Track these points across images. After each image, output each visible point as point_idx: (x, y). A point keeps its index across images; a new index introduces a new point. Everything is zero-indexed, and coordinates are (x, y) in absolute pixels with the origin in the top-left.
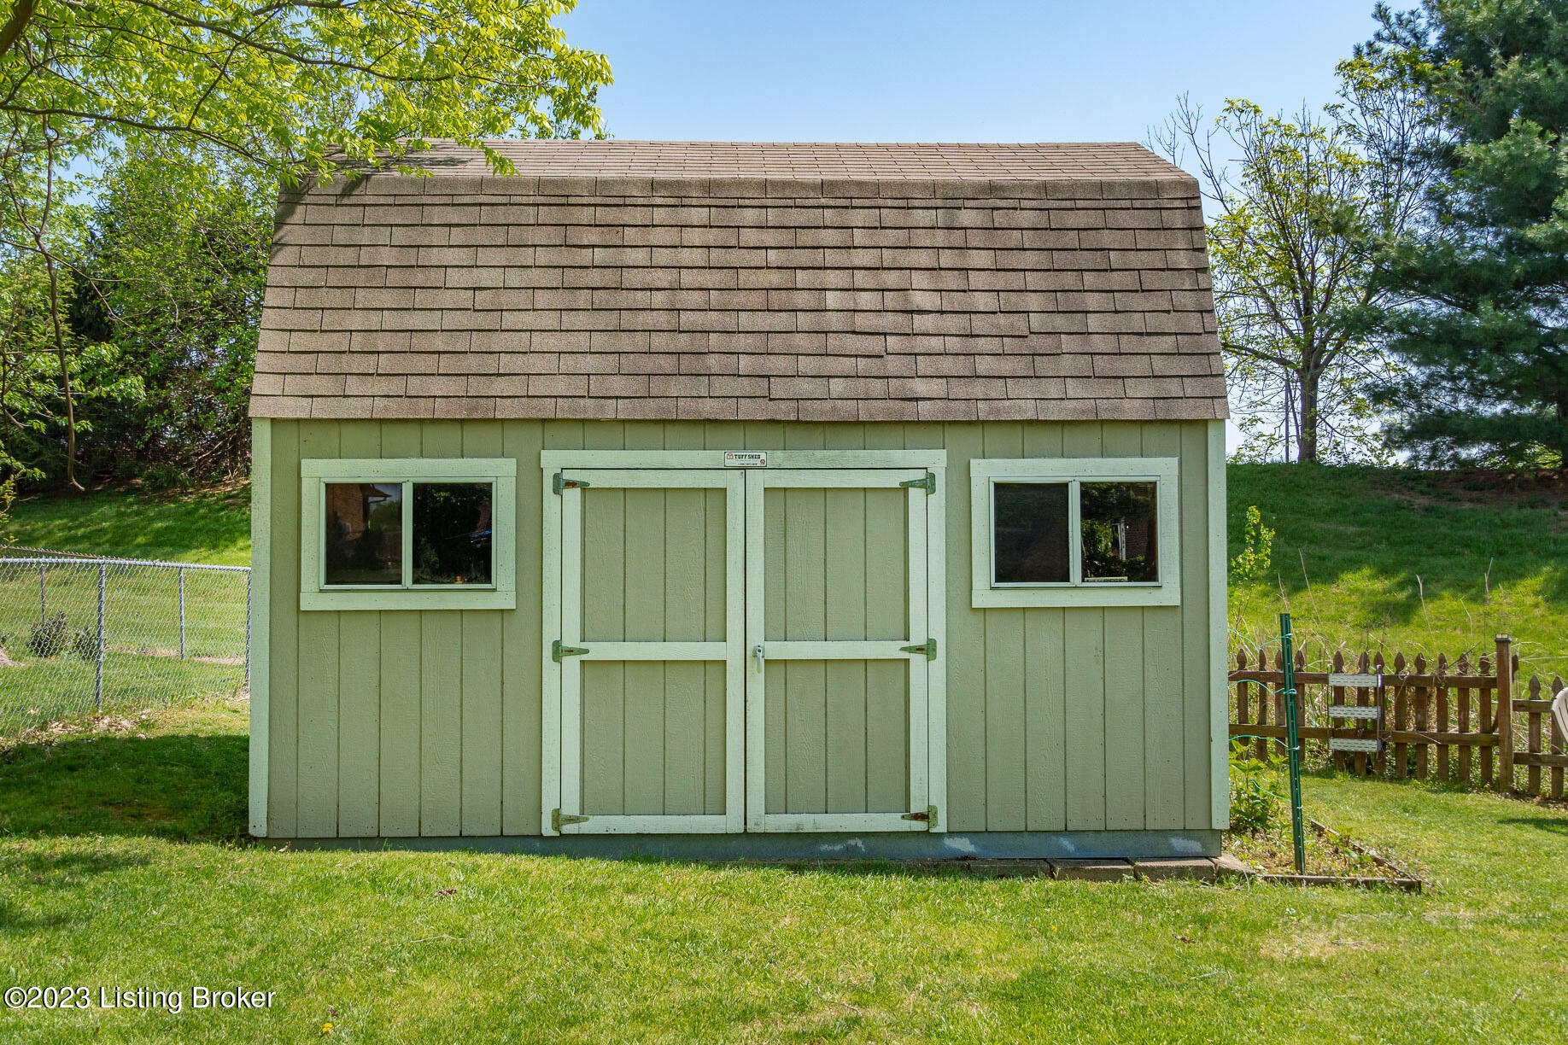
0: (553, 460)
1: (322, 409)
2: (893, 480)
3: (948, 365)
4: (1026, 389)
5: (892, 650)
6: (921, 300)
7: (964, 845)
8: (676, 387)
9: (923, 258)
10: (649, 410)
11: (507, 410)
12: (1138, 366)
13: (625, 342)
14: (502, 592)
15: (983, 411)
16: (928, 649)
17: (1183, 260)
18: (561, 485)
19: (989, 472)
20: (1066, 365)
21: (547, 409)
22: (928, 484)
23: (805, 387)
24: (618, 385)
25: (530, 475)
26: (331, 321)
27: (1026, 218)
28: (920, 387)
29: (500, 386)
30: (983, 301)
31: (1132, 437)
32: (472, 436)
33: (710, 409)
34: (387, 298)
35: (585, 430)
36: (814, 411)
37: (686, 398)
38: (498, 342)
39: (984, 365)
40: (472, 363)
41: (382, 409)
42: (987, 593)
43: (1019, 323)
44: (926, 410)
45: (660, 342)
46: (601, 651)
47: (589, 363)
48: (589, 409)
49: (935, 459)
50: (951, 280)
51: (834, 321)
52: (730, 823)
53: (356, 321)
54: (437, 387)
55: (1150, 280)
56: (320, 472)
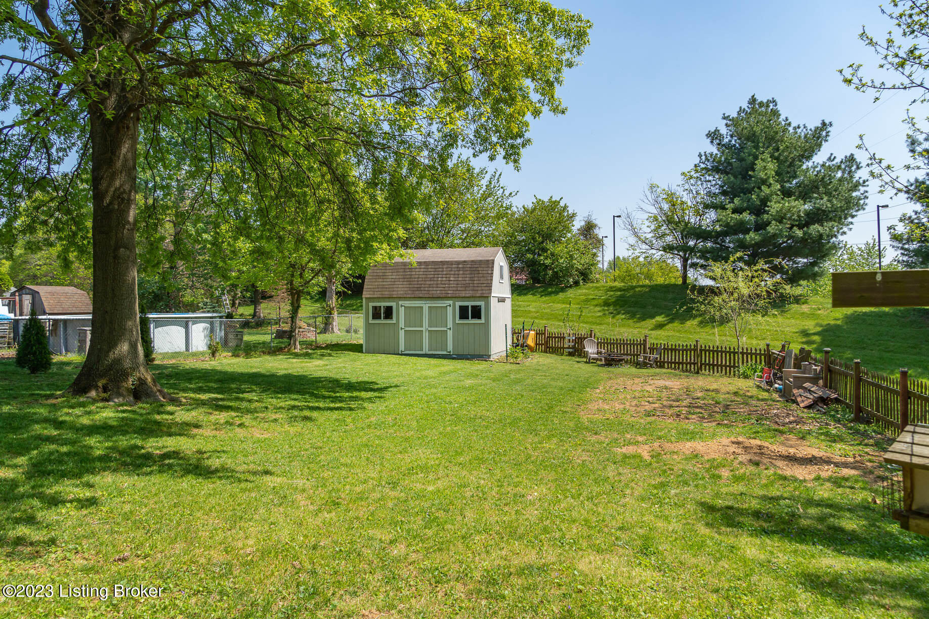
0: (400, 303)
1: (371, 296)
2: (445, 305)
3: (454, 289)
4: (463, 292)
5: (445, 329)
6: (452, 279)
7: (455, 356)
8: (417, 292)
9: (453, 273)
10: (413, 296)
11: (395, 296)
12: (480, 289)
13: (411, 286)
14: (394, 321)
15: (457, 295)
16: (450, 329)
17: (490, 272)
18: (402, 306)
19: (458, 304)
20: (470, 288)
21: (400, 296)
22: (450, 306)
23: (434, 292)
24: (409, 292)
25: (398, 305)
26: (373, 284)
27: (469, 266)
28: (449, 292)
29: (394, 293)
30: (460, 279)
31: (478, 299)
32: (391, 300)
33: (421, 295)
34: (380, 280)
35: (405, 298)
36: (435, 296)
37: (418, 294)
38: (395, 286)
39: (459, 289)
40: (391, 289)
41: (379, 296)
42: (458, 321)
43: (465, 282)
44: (449, 295)
45: (415, 286)
46: (407, 329)
47: (406, 289)
48: (405, 296)
49: (451, 302)
50: (456, 276)
51: (439, 282)
52: (424, 352)
53: (376, 284)
54: (387, 293)
55: (485, 275)
56: (371, 304)
